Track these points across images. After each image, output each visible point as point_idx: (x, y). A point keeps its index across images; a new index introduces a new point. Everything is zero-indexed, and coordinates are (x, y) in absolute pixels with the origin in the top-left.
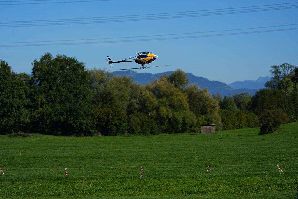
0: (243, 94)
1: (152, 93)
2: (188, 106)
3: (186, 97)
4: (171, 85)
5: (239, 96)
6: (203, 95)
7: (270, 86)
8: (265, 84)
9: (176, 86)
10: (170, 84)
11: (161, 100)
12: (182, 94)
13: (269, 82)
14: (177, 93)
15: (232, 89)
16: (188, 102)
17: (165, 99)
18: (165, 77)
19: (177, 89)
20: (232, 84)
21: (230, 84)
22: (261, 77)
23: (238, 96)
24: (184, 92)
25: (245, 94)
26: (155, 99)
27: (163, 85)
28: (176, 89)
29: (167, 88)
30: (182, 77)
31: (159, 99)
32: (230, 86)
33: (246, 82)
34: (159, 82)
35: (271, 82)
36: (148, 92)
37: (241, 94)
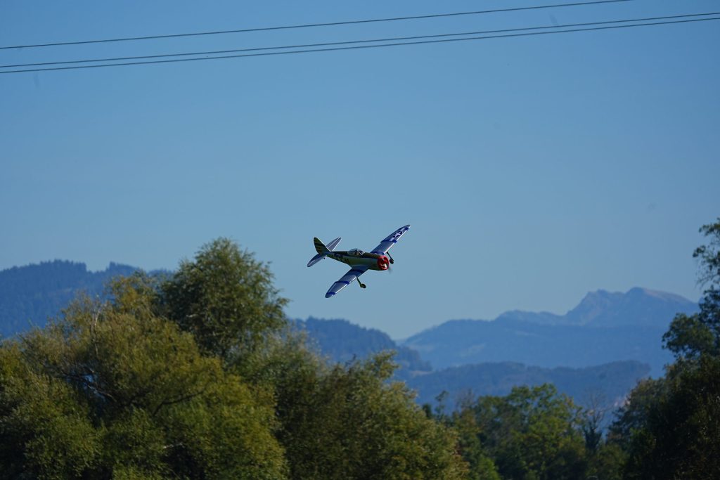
0: (522, 393)
1: (62, 388)
2: (279, 463)
3: (268, 411)
4: (174, 335)
5: (503, 406)
6: (364, 399)
7: (695, 346)
8: (668, 335)
9: (208, 344)
10: (170, 329)
11: (119, 428)
12: (243, 388)
13: (690, 321)
14: (213, 388)
15: (427, 367)
16: (278, 436)
17: (138, 423)
18: (139, 291)
19: (215, 361)
20: (426, 337)
21: (409, 340)
22: (602, 293)
23: (493, 409)
24: (251, 379)
25: (536, 393)
26: (85, 426)
27: (131, 339)
28: (208, 361)
29: (152, 354)
30: (241, 285)
31: (108, 426)
32: (412, 347)
33: (507, 322)
34: (101, 318)
35: (701, 318)
36: (40, 384)
37: (512, 397)
